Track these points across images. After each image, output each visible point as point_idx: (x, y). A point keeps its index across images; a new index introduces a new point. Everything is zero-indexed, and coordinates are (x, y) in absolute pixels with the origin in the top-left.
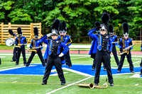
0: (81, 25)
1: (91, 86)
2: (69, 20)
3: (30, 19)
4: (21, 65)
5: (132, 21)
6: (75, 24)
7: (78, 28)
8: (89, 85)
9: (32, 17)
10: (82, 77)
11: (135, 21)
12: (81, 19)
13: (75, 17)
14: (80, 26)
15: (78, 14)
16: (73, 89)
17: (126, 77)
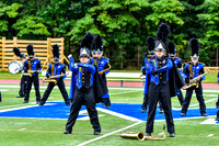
0: (125, 41)
1: (141, 136)
2: (106, 33)
3: (46, 32)
4: (33, 103)
5: (204, 37)
6: (116, 40)
7: (121, 47)
8: (136, 135)
9: (50, 29)
10: (126, 123)
11: (208, 36)
12: (126, 32)
13: (115, 30)
14: (123, 44)
15: (121, 25)
17: (195, 123)
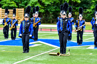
1: (58, 54)
2: (44, 6)
3: (16, 6)
5: (90, 8)
6: (49, 10)
7: (51, 13)
8: (56, 54)
9: (17, 4)
10: (52, 48)
11: (92, 8)
12: (53, 6)
13: (48, 5)
14: (52, 11)
15: (51, 3)
16: (45, 56)
17: (84, 49)
